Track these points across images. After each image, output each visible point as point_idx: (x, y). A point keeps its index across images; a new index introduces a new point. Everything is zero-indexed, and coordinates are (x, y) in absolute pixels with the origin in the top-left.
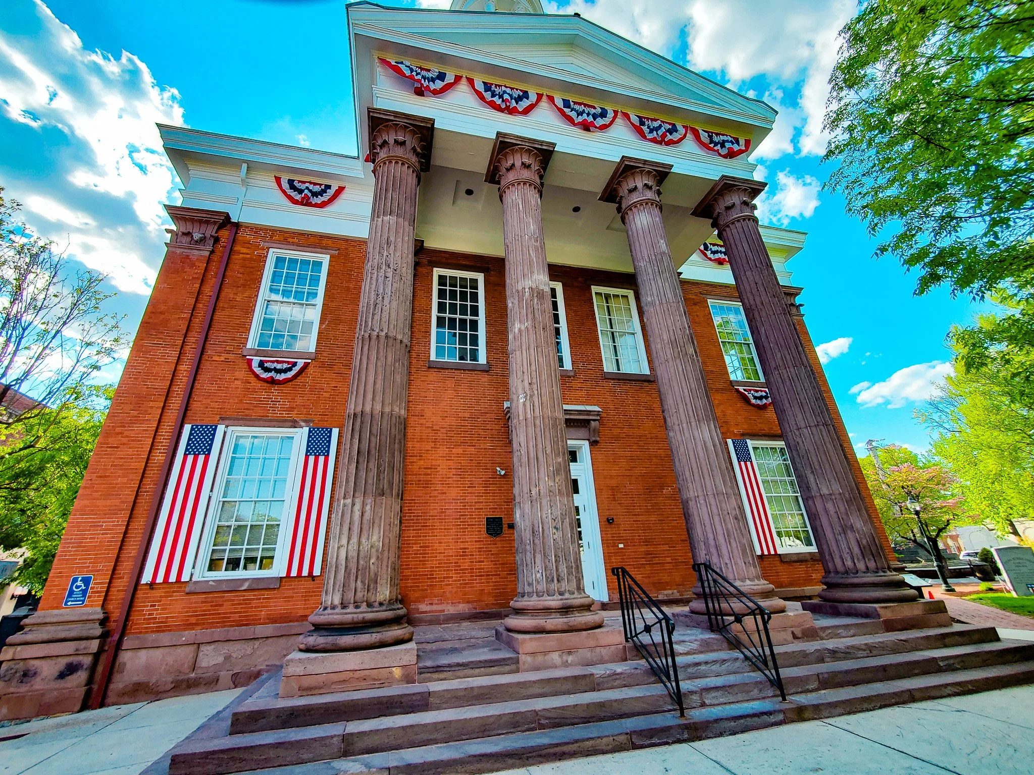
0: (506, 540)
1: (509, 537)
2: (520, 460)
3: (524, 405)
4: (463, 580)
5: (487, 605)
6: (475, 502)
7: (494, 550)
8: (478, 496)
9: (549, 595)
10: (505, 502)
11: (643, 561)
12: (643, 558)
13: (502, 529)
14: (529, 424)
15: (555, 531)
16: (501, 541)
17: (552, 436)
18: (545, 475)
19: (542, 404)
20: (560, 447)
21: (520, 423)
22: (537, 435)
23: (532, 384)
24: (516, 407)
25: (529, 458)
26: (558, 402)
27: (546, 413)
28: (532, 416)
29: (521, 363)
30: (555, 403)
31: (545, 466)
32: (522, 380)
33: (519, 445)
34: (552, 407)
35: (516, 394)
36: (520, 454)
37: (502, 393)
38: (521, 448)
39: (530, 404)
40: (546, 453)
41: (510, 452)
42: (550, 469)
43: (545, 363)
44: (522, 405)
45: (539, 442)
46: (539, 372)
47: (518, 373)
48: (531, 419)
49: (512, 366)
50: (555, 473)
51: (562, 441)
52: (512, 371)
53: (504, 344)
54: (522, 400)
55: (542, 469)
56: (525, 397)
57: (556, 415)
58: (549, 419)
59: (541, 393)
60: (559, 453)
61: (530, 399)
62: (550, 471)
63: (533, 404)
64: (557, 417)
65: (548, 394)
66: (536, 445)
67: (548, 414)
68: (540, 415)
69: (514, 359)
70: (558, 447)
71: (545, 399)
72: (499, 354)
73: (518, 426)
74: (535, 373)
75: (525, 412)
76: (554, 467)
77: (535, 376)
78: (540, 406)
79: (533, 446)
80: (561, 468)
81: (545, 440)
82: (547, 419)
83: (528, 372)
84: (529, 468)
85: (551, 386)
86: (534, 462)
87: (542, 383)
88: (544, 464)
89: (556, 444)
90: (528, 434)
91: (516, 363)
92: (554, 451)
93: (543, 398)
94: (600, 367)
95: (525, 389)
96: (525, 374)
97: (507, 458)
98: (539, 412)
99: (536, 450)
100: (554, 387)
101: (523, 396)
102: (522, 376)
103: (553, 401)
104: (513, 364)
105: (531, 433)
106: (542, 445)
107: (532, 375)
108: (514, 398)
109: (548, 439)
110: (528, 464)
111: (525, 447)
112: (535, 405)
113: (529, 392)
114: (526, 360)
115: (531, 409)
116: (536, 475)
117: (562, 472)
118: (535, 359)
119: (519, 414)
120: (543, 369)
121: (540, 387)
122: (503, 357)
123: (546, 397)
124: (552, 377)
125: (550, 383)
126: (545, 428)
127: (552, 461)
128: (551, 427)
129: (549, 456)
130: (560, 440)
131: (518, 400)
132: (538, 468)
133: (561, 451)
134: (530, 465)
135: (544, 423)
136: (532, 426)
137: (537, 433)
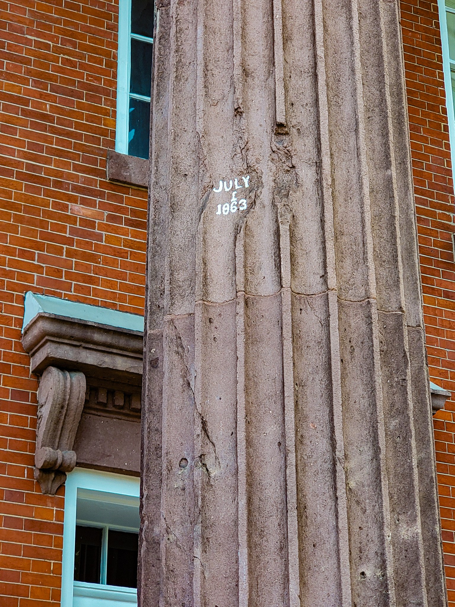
3: (240, 229)
14: (266, 328)
17: (380, 404)
18: (341, 600)
19: (336, 234)
20: (415, 463)
21: (210, 322)
22: (305, 388)
23: (287, 134)
24: (194, 237)
25: (256, 501)
26: (410, 242)
27: (352, 285)
28: (282, 287)
29: (237, 25)
30: (395, 244)
31: (338, 551)
32: (239, 108)
33: (198, 430)
34: (384, 262)
35: (198, 177)
36: (202, 479)
37: (23, 254)
38: (212, 451)
39: (278, 227)
40: (347, 484)
41: (32, 525)
42: (363, 573)
43: (357, 45)
44: (230, 229)
45: (311, 425)
46: (326, 81)
47: (213, 72)
48: (276, 303)
49: (177, 41)
50: (388, 598)
51: (422, 440)
52: (181, 64)
53: (50, 43)
54: (228, 205)
55: (323, 569)
56: (248, 191)
57: (400, 302)
58: (369, 317)
59: (333, 180)
60: (410, 494)
61: (274, 205)
62: (363, 583)
63: (290, 229)
64: (403, 311)
65: (366, 190)
66: (299, 437)
67: (364, 292)
68: (324, 288)
69: (196, 9)
70: (403, 465)
71: (352, 214)
72: (25, 81)
73: (198, 335)
74: (310, 84)
75: (245, 266)
76: (384, 561)
77: (308, 98)
78: (330, 245)
79: (280, 444)
80: (417, 575)
81: (343, 419)
82: (356, 315)
83: (270, 73)
84: (254, 555)
85: (378, 156)
86: (284, 524)
87: (340, 133)
88: (338, 543)
89: (396, 447)
90: (254, 376)
91: (206, 27)
92: (386, 479)
93: (340, 210)
94: (441, 212)
95: (250, 153)
96: (256, 79)
97: (16, 550)
98: (322, 273)
99: (296, 466)
100: (393, 168)
101: (234, 186)
102: (239, 86)
103: (386, 235)
104: (187, 32)
105: (275, 372)
106: (332, 440)
107: (291, 92)
108: (181, 195)
109: (357, 416)
110: (250, 536)
111: (232, 444)
112: (298, 236)
113: (268, 171)
114: (261, 15)
115: (282, 252)
116: (288, 594)
117: (422, 598)
118: (313, 15)
119: (205, 272)
120: (347, 72)
121: (331, 149)
122: (41, 96)
123: (359, 206)
124: (386, 117)
125: (378, 141)
126: (347, 357)
127: (374, 533)
128: (377, 357)
129: (358, 503)
130: (413, 432)
131: (204, 207)
132: (301, 560)
133: (417, 490)
134: (256, 539)
135: (344, 331)
136: (277, 341)
137: (303, 376)
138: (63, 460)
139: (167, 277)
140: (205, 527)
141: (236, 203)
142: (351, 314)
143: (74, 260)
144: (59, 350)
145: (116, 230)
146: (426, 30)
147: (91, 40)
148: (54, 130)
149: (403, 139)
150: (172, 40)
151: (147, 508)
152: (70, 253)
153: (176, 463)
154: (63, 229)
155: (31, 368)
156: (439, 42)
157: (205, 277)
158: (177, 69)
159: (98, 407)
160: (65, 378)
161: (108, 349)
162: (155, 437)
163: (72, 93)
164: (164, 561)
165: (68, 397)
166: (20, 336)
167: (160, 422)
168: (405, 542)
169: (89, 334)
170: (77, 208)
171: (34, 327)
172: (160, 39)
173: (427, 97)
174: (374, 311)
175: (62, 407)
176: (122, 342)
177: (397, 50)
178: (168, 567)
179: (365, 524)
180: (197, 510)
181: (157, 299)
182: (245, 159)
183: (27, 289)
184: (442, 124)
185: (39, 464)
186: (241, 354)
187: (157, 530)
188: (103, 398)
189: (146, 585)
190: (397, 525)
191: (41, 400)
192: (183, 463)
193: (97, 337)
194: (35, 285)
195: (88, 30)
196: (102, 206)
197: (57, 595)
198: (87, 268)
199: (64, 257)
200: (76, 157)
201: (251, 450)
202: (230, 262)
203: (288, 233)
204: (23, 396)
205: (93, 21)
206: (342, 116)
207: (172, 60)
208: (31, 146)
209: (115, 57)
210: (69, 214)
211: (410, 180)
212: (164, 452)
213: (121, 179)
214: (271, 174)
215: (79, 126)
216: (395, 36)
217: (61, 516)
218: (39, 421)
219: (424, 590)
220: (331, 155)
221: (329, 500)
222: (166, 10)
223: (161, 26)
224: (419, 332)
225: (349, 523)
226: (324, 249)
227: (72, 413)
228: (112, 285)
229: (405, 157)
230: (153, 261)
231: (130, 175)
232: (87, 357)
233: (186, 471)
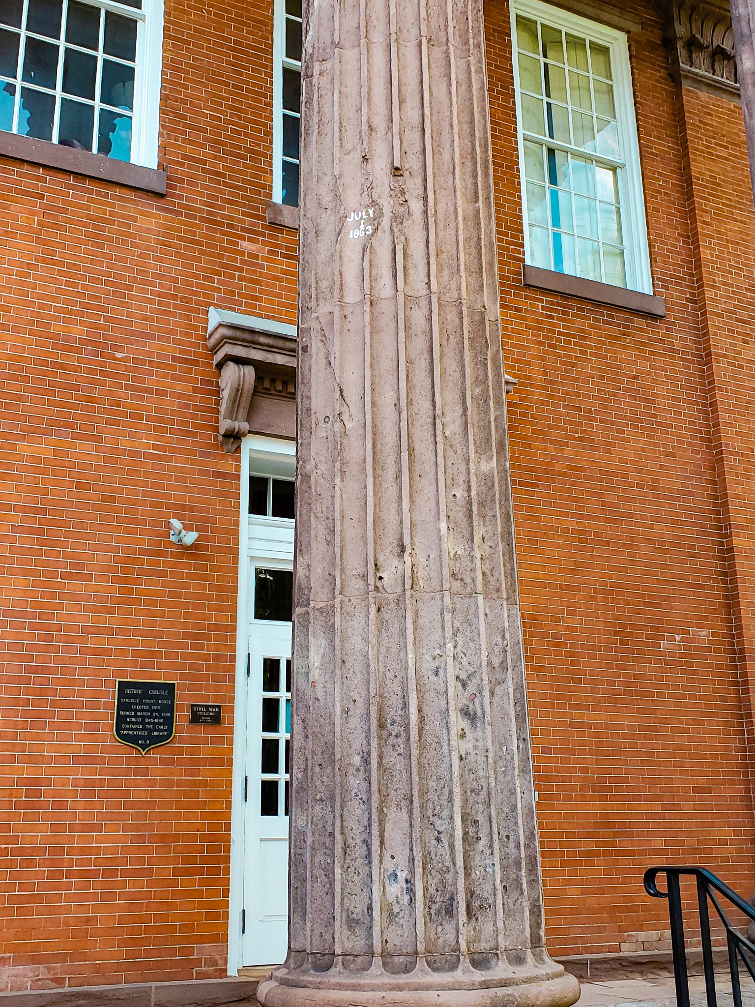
0: (180, 762)
1: (191, 751)
2: (337, 453)
3: (366, 248)
4: (21, 886)
5: (98, 969)
6: (85, 630)
7: (138, 794)
8: (96, 610)
9: (434, 967)
10: (186, 636)
11: (589, 844)
12: (589, 835)
13: (169, 721)
14: (386, 321)
15: (464, 723)
16: (163, 762)
17: (467, 376)
18: (439, 513)
19: (437, 252)
20: (492, 419)
21: (345, 318)
22: (414, 365)
23: (401, 175)
24: (333, 255)
25: (379, 445)
26: (492, 258)
27: (449, 290)
28: (397, 291)
29: (364, 91)
30: (481, 259)
31: (437, 479)
32: (366, 155)
33: (337, 395)
34: (472, 272)
35: (335, 210)
36: (340, 430)
37: (205, 278)
38: (347, 410)
39: (395, 247)
40: (444, 433)
41: (218, 474)
42: (454, 495)
43: (455, 106)
44: (359, 248)
45: (418, 391)
46: (431, 134)
47: (346, 128)
48: (393, 303)
49: (319, 104)
50: (472, 512)
51: (498, 403)
52: (322, 122)
53: (221, 116)
54: (357, 230)
55: (426, 492)
56: (372, 220)
57: (484, 302)
58: (461, 313)
59: (436, 211)
60: (488, 440)
61: (392, 230)
62: (455, 502)
63: (403, 248)
64: (486, 309)
65: (460, 218)
66: (409, 400)
67: (457, 295)
68: (428, 292)
69: (333, 79)
70: (484, 420)
71: (449, 237)
72: (203, 146)
73: (337, 327)
74: (419, 137)
75: (370, 276)
76: (470, 487)
77: (418, 148)
78: (433, 259)
79: (395, 405)
80: (493, 496)
81: (441, 387)
82: (451, 312)
83: (390, 128)
84: (377, 483)
85: (470, 193)
86: (399, 461)
87: (441, 174)
88: (437, 474)
89: (479, 407)
90: (377, 356)
91: (340, 93)
92: (472, 429)
93: (441, 233)
94: (513, 247)
95: (374, 191)
96: (378, 134)
97: (207, 492)
98: (427, 281)
99: (407, 420)
100: (480, 201)
101: (362, 216)
102: (366, 139)
103: (474, 252)
104: (326, 97)
105: (392, 354)
106: (433, 402)
107: (405, 143)
108: (323, 223)
109: (451, 385)
110: (374, 469)
111: (362, 405)
112: (409, 253)
113: (388, 204)
114: (383, 83)
115: (397, 265)
116: (401, 509)
117: (496, 512)
118: (421, 82)
119: (341, 281)
120: (447, 127)
121: (434, 187)
122: (216, 157)
123: (455, 231)
124: (476, 162)
125: (470, 181)
126: (445, 343)
127: (462, 467)
128: (466, 342)
129: (451, 446)
130: (492, 396)
131: (340, 232)
132: (411, 486)
133: (493, 438)
134: (379, 472)
135: (442, 323)
136: (394, 331)
137: (412, 356)
138: (239, 429)
139: (314, 285)
140: (342, 464)
141: (364, 229)
142: (448, 311)
143: (244, 283)
144: (235, 350)
145: (274, 261)
146: (506, 107)
147: (253, 114)
148: (226, 184)
149: (488, 180)
150: (315, 103)
151: (301, 452)
152: (241, 279)
153: (321, 419)
154: (235, 260)
155: (215, 363)
156: (515, 116)
157: (341, 285)
158: (319, 126)
159: (263, 391)
160: (240, 370)
161: (270, 349)
162: (305, 401)
163: (239, 156)
164: (313, 488)
165: (242, 383)
166: (206, 340)
167: (309, 391)
168: (484, 474)
169: (256, 338)
170: (245, 244)
171: (215, 333)
172: (306, 103)
173: (505, 159)
174: (464, 308)
175: (238, 391)
176: (280, 343)
177: (485, 111)
178: (316, 492)
179: (456, 461)
180: (337, 452)
181: (306, 302)
182: (370, 195)
183: (210, 304)
184: (516, 180)
185: (222, 432)
186: (367, 340)
187: (308, 467)
188: (267, 384)
189: (301, 505)
190: (479, 462)
191: (222, 386)
192: (327, 419)
193: (262, 340)
194: (215, 302)
195: (250, 107)
196: (264, 243)
197: (237, 524)
198: (254, 290)
199: (236, 281)
200: (243, 206)
201: (375, 409)
202: (360, 274)
203: (402, 251)
204: (210, 383)
205: (253, 99)
206: (442, 161)
207: (316, 119)
208: (210, 196)
209: (271, 128)
210: (239, 248)
211: (493, 211)
212: (313, 412)
213: (277, 222)
214: (389, 206)
215: (244, 181)
216: (484, 100)
217: (238, 468)
218: (221, 401)
219: (498, 507)
220: (435, 191)
221: (431, 445)
222: (310, 80)
223: (307, 93)
224: (497, 325)
225: (445, 461)
226: (428, 263)
227: (245, 395)
228: (272, 302)
229: (489, 193)
230: (303, 274)
231: (284, 220)
232: (255, 355)
233: (329, 425)
